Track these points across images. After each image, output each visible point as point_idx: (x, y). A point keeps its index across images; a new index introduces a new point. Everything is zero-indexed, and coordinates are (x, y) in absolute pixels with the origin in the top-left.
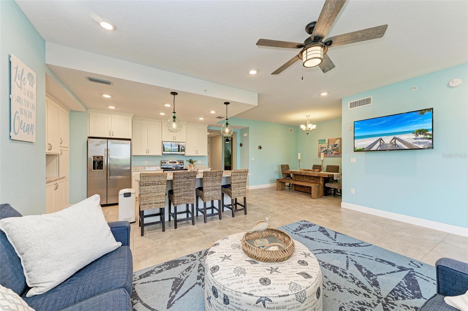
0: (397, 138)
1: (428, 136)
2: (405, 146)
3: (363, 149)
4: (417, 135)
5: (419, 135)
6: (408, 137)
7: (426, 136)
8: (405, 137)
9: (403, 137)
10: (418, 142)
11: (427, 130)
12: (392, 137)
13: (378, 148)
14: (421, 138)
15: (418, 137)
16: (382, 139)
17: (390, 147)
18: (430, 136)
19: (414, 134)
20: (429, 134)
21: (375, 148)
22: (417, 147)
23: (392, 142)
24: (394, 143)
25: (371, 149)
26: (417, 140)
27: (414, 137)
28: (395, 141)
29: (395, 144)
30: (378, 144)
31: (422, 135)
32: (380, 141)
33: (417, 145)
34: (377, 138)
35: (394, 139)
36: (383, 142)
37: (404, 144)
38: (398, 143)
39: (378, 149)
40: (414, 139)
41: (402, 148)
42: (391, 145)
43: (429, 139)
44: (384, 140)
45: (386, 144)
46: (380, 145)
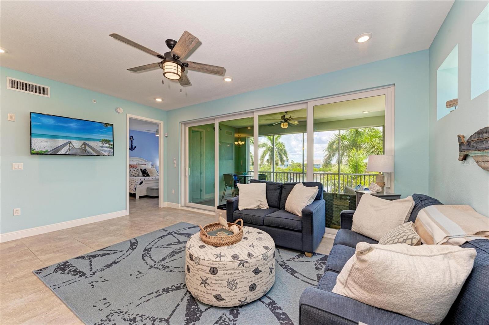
0: (87, 144)
1: (111, 146)
2: (94, 153)
3: (46, 151)
4: (103, 144)
5: (105, 144)
6: (96, 144)
7: (109, 146)
8: (94, 144)
9: (92, 144)
10: (104, 150)
11: (109, 141)
12: (82, 142)
13: (66, 152)
14: (106, 147)
15: (104, 146)
16: (71, 143)
17: (79, 152)
18: (112, 146)
19: (101, 142)
20: (111, 144)
21: (62, 151)
22: (103, 154)
23: (82, 147)
24: (84, 148)
25: (57, 152)
26: (103, 148)
27: (101, 145)
28: (85, 146)
29: (85, 150)
30: (67, 148)
31: (106, 144)
32: (69, 144)
33: (103, 153)
34: (65, 141)
35: (84, 145)
36: (72, 146)
37: (93, 151)
38: (87, 148)
39: (67, 154)
40: (101, 146)
41: (91, 154)
42: (81, 150)
43: (111, 148)
44: (73, 144)
45: (76, 148)
46: (69, 149)
